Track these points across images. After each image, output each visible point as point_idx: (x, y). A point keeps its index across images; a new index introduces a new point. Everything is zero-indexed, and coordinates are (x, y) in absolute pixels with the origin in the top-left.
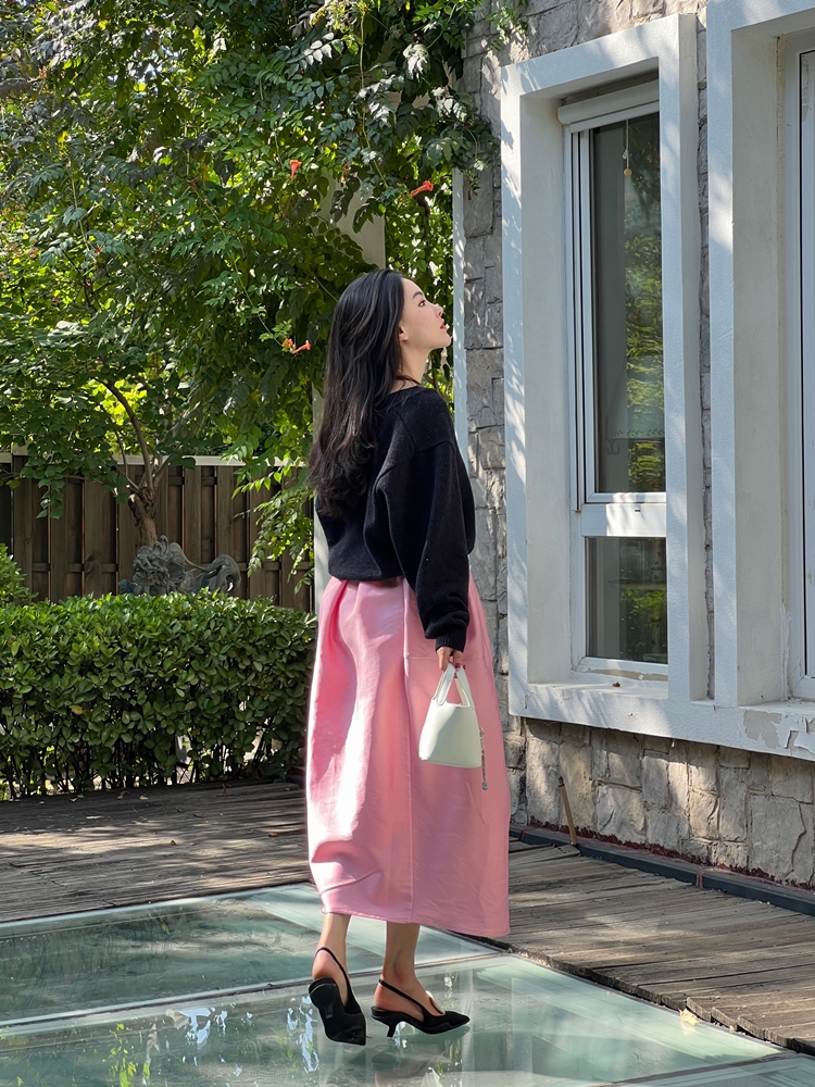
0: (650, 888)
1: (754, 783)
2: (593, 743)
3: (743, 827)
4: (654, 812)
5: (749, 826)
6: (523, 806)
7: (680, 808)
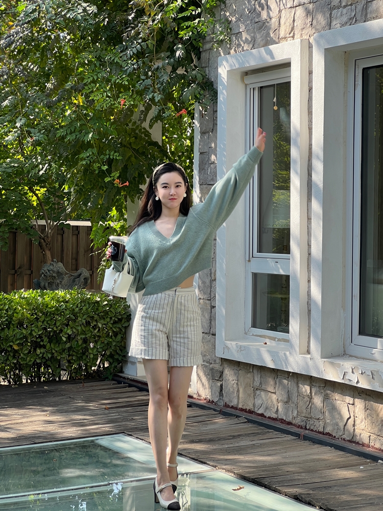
0: (279, 439)
1: (327, 393)
2: (254, 371)
3: (321, 413)
4: (281, 404)
5: (325, 413)
6: (221, 397)
7: (293, 403)
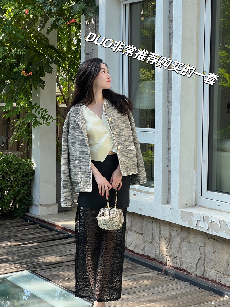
1: (183, 237)
3: (179, 252)
4: (147, 243)
5: (181, 252)
7: (156, 243)
